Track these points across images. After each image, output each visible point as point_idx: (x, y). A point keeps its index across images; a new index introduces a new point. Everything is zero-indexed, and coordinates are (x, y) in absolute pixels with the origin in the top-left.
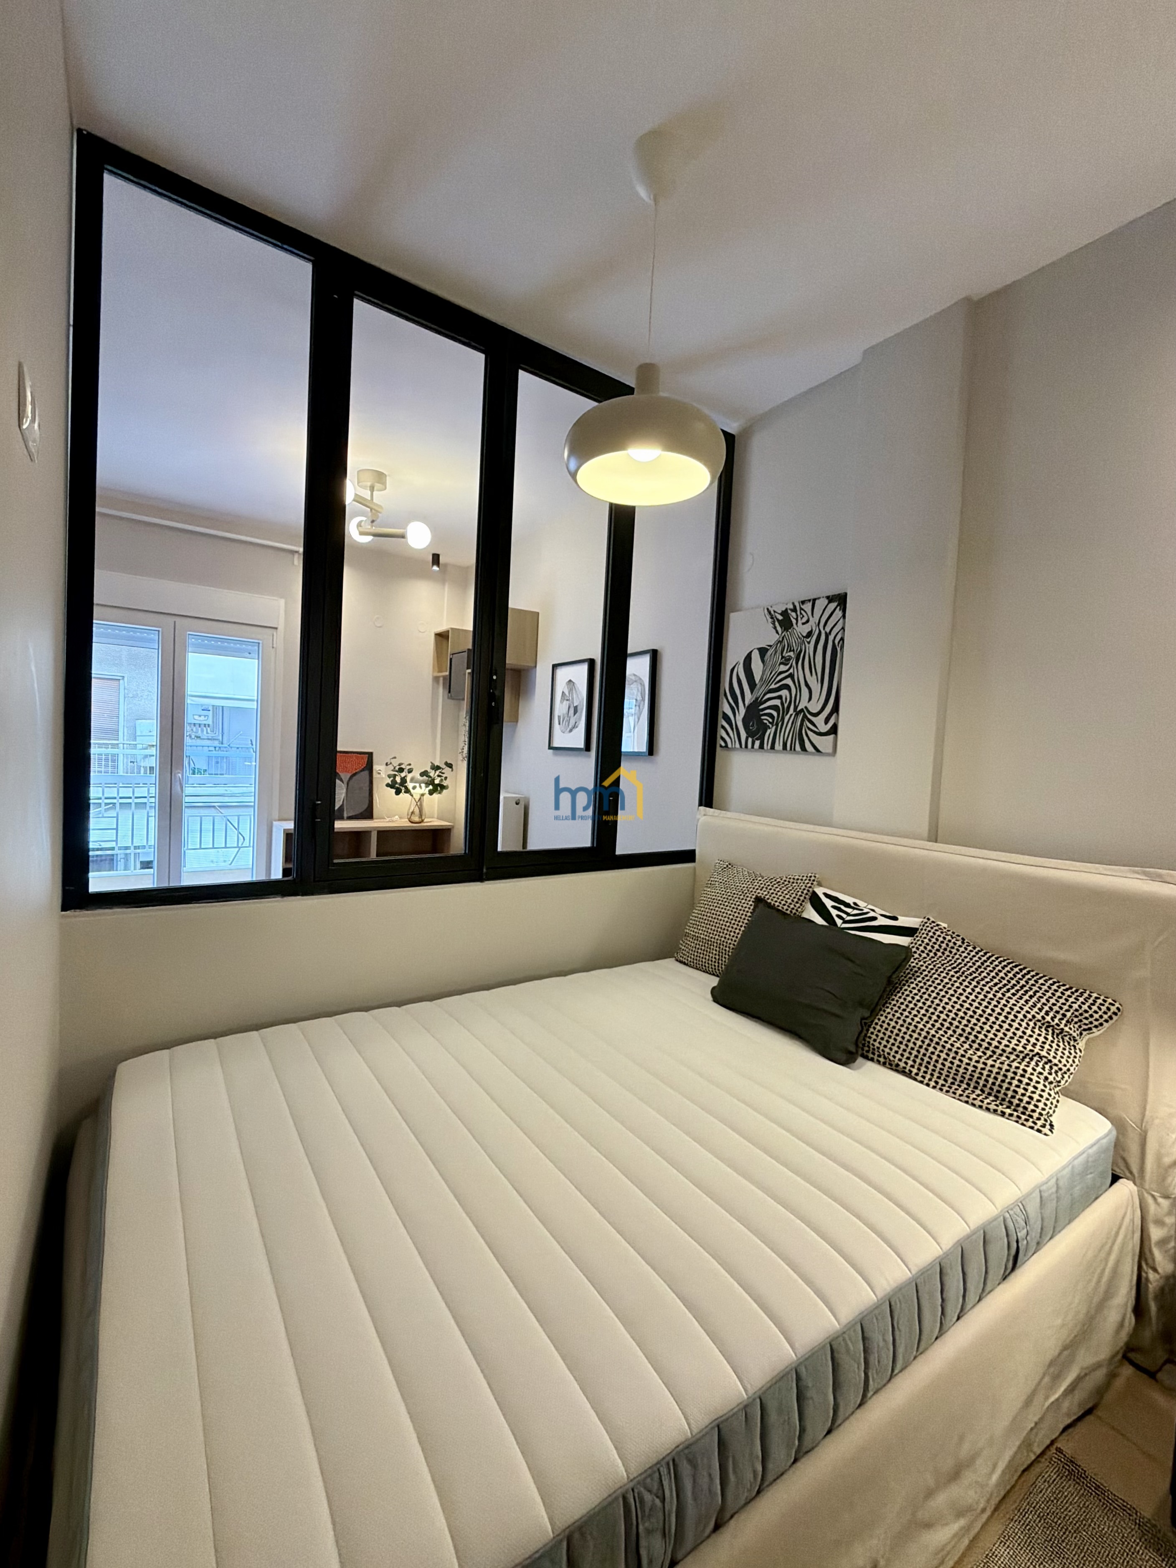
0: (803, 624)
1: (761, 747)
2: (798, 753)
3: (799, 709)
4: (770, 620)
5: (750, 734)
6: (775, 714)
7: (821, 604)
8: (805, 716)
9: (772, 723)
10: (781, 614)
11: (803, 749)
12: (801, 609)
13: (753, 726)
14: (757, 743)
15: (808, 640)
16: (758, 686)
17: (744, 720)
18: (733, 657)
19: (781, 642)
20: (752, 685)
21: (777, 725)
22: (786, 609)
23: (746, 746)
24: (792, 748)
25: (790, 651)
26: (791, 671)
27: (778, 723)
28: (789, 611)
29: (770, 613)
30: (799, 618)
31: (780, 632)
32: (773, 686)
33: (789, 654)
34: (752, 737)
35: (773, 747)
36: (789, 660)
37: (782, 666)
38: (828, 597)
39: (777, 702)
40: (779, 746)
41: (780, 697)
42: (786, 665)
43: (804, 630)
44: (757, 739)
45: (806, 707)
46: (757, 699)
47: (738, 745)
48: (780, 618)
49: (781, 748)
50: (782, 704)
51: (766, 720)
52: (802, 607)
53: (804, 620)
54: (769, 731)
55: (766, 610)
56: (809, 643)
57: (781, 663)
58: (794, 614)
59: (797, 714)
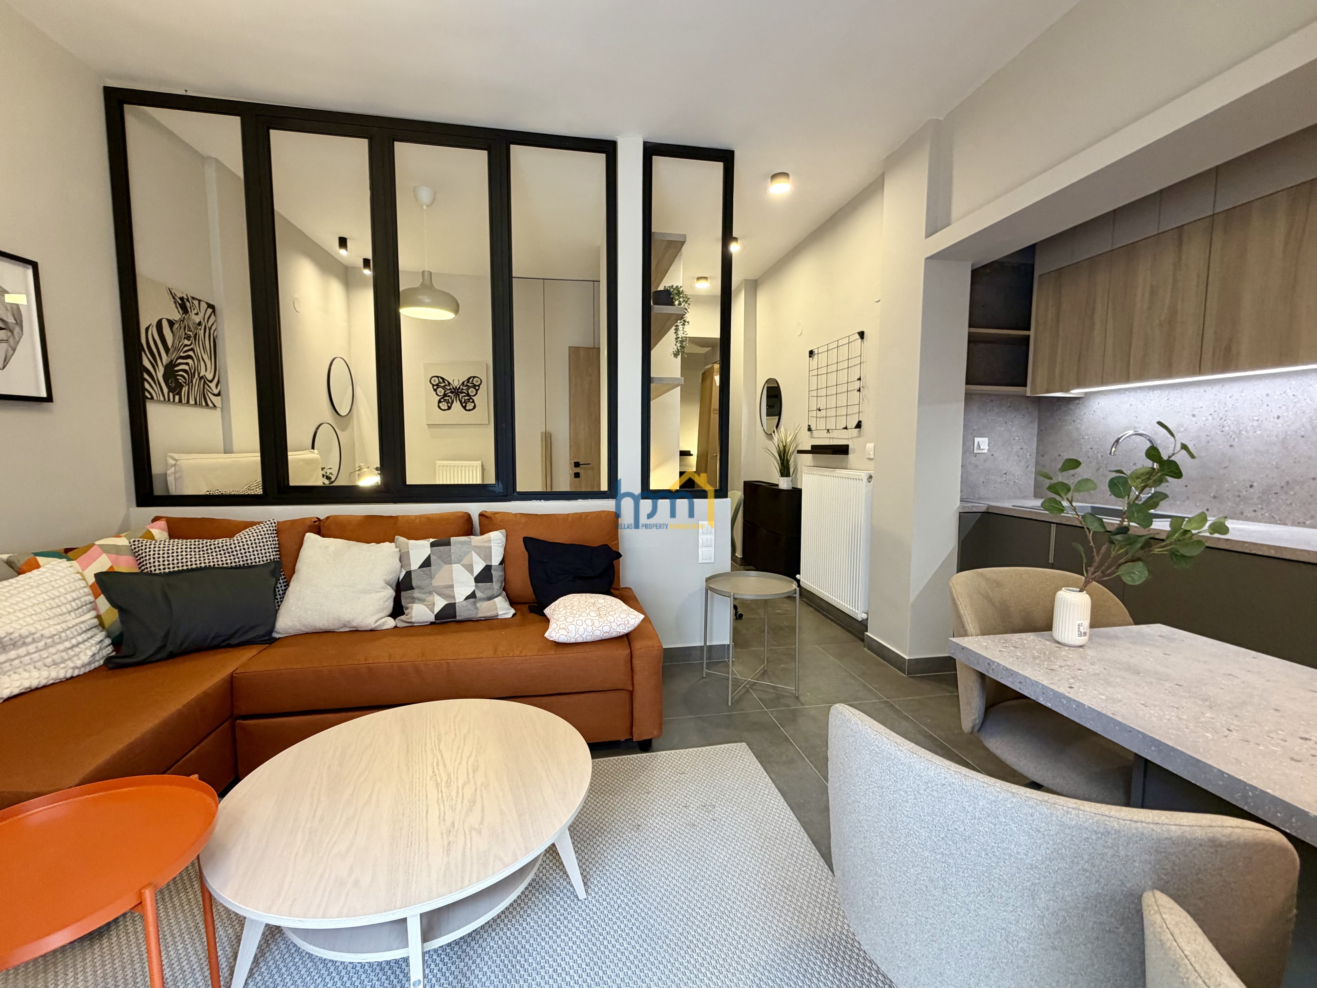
0: (195, 314)
2: (205, 407)
3: (200, 375)
4: (172, 300)
6: (186, 376)
7: (203, 305)
14: (177, 397)
15: (200, 327)
17: (163, 378)
19: (182, 321)
22: (183, 298)
26: (192, 345)
27: (190, 383)
28: (185, 301)
29: (172, 294)
30: (192, 309)
31: (181, 313)
33: (188, 332)
36: (189, 337)
38: (205, 303)
42: (188, 340)
43: (196, 319)
44: (176, 395)
45: (204, 375)
49: (193, 403)
50: (190, 369)
52: (193, 301)
53: (195, 311)
55: (168, 291)
57: (184, 338)
58: (188, 304)
59: (200, 378)
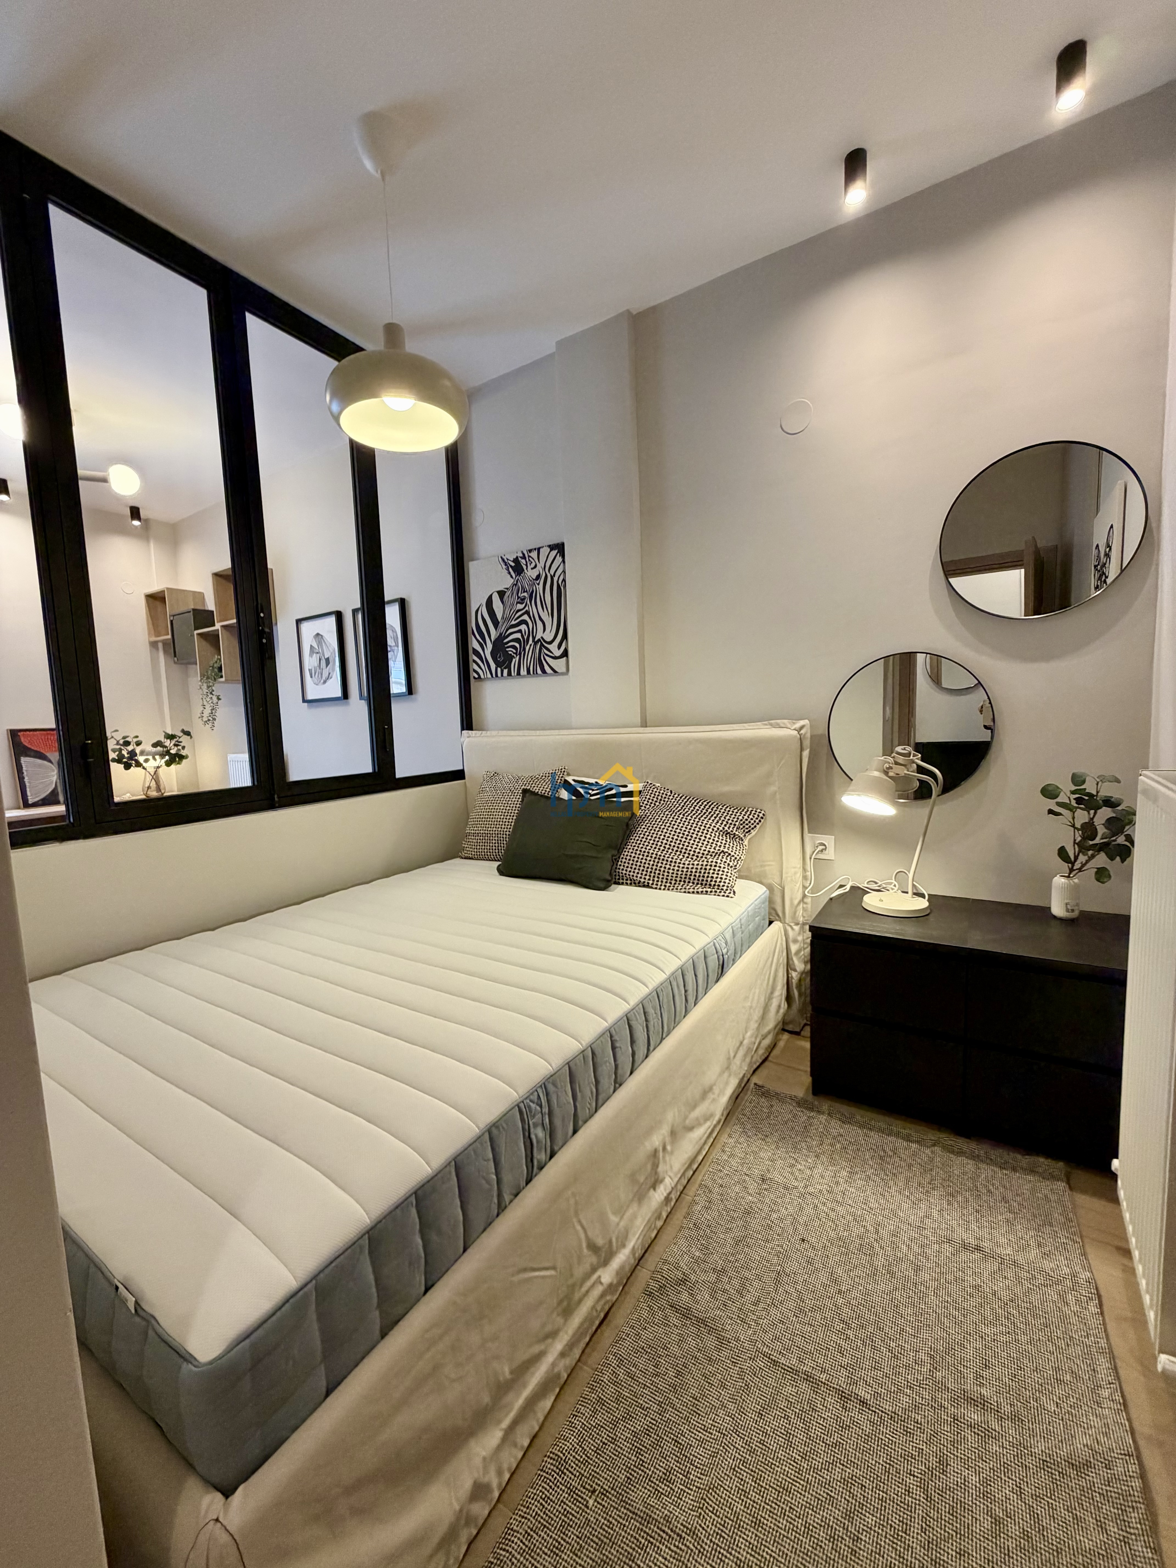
0: (532, 569)
1: (509, 674)
2: (540, 675)
3: (536, 639)
4: (504, 567)
5: (498, 664)
6: (517, 645)
7: (545, 551)
8: (542, 645)
9: (516, 654)
10: (513, 561)
11: (544, 671)
12: (529, 556)
13: (500, 657)
14: (506, 672)
15: (538, 582)
16: (500, 624)
17: (492, 653)
18: (476, 600)
19: (516, 585)
20: (496, 624)
21: (520, 654)
22: (517, 557)
23: (497, 676)
24: (535, 673)
25: (524, 592)
26: (527, 608)
27: (521, 653)
28: (520, 559)
29: (503, 560)
30: (529, 565)
31: (514, 576)
32: (513, 623)
33: (523, 595)
34: (501, 667)
35: (519, 673)
36: (524, 599)
37: (518, 605)
38: (549, 546)
39: (518, 635)
40: (523, 672)
41: (520, 631)
42: (522, 603)
43: (533, 574)
44: (505, 668)
45: (542, 638)
46: (501, 634)
47: (489, 676)
48: (513, 564)
49: (525, 673)
50: (522, 636)
51: (511, 651)
52: (531, 554)
53: (533, 565)
54: (514, 660)
55: (500, 559)
56: (538, 584)
57: (517, 603)
58: (523, 561)
59: (536, 643)
